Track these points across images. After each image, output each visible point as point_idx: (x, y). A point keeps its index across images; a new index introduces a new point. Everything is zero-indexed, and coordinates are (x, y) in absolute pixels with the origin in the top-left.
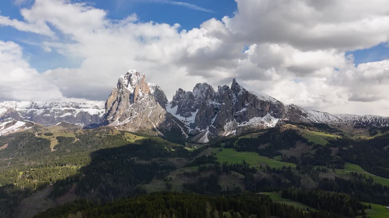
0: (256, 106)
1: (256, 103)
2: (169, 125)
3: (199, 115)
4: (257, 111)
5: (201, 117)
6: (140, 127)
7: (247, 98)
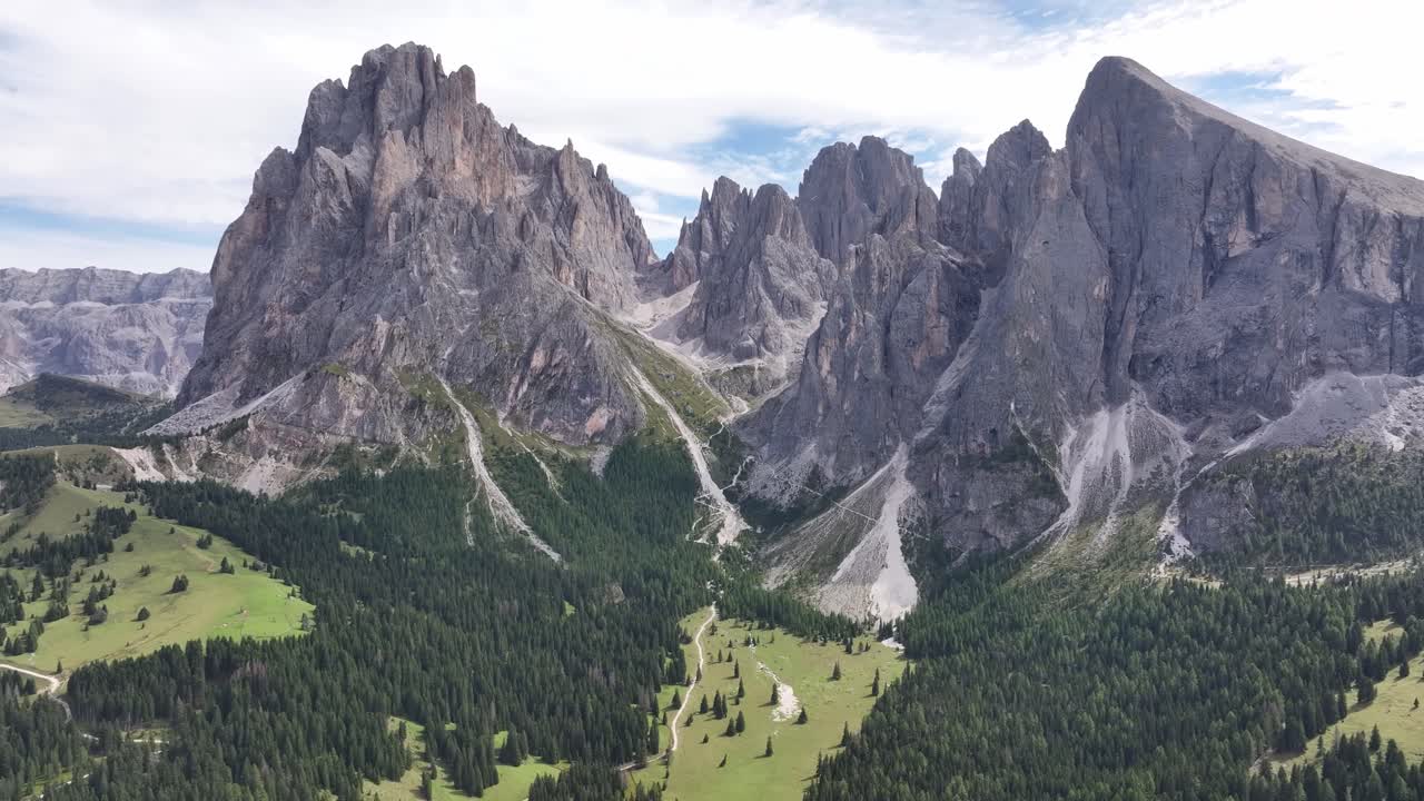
0: (1349, 266)
1: (1348, 240)
2: (603, 422)
3: (832, 343)
4: (1356, 311)
5: (843, 366)
6: (343, 454)
7: (1251, 199)
